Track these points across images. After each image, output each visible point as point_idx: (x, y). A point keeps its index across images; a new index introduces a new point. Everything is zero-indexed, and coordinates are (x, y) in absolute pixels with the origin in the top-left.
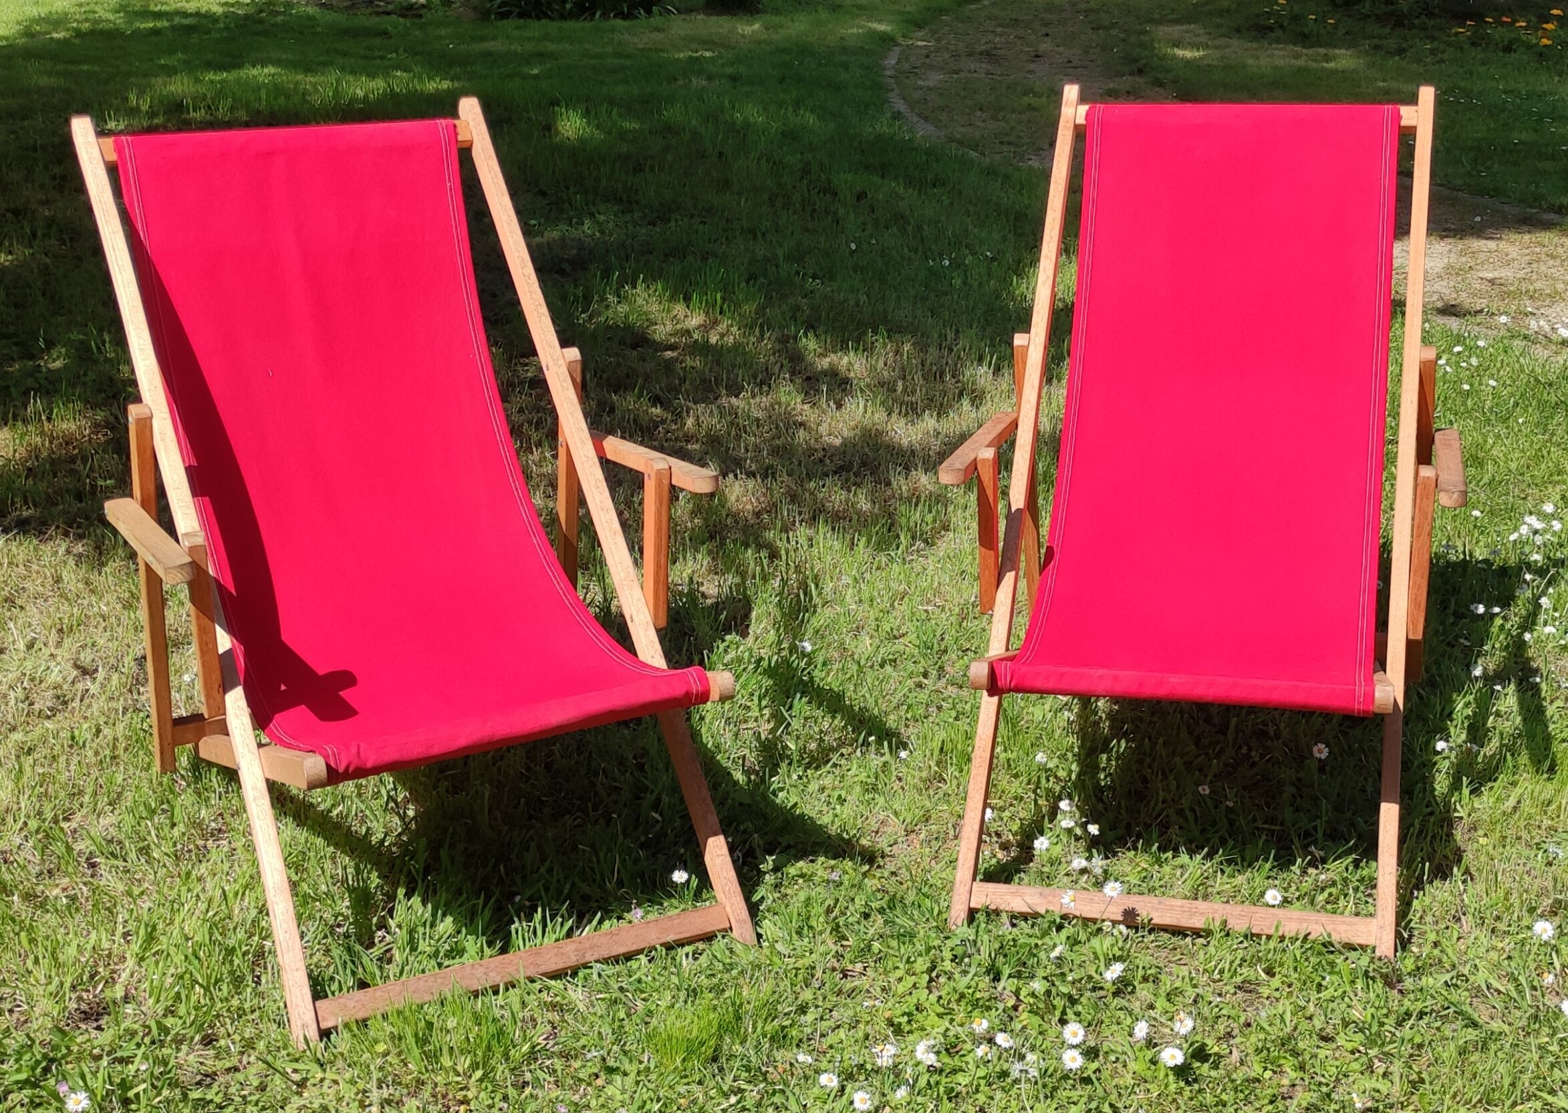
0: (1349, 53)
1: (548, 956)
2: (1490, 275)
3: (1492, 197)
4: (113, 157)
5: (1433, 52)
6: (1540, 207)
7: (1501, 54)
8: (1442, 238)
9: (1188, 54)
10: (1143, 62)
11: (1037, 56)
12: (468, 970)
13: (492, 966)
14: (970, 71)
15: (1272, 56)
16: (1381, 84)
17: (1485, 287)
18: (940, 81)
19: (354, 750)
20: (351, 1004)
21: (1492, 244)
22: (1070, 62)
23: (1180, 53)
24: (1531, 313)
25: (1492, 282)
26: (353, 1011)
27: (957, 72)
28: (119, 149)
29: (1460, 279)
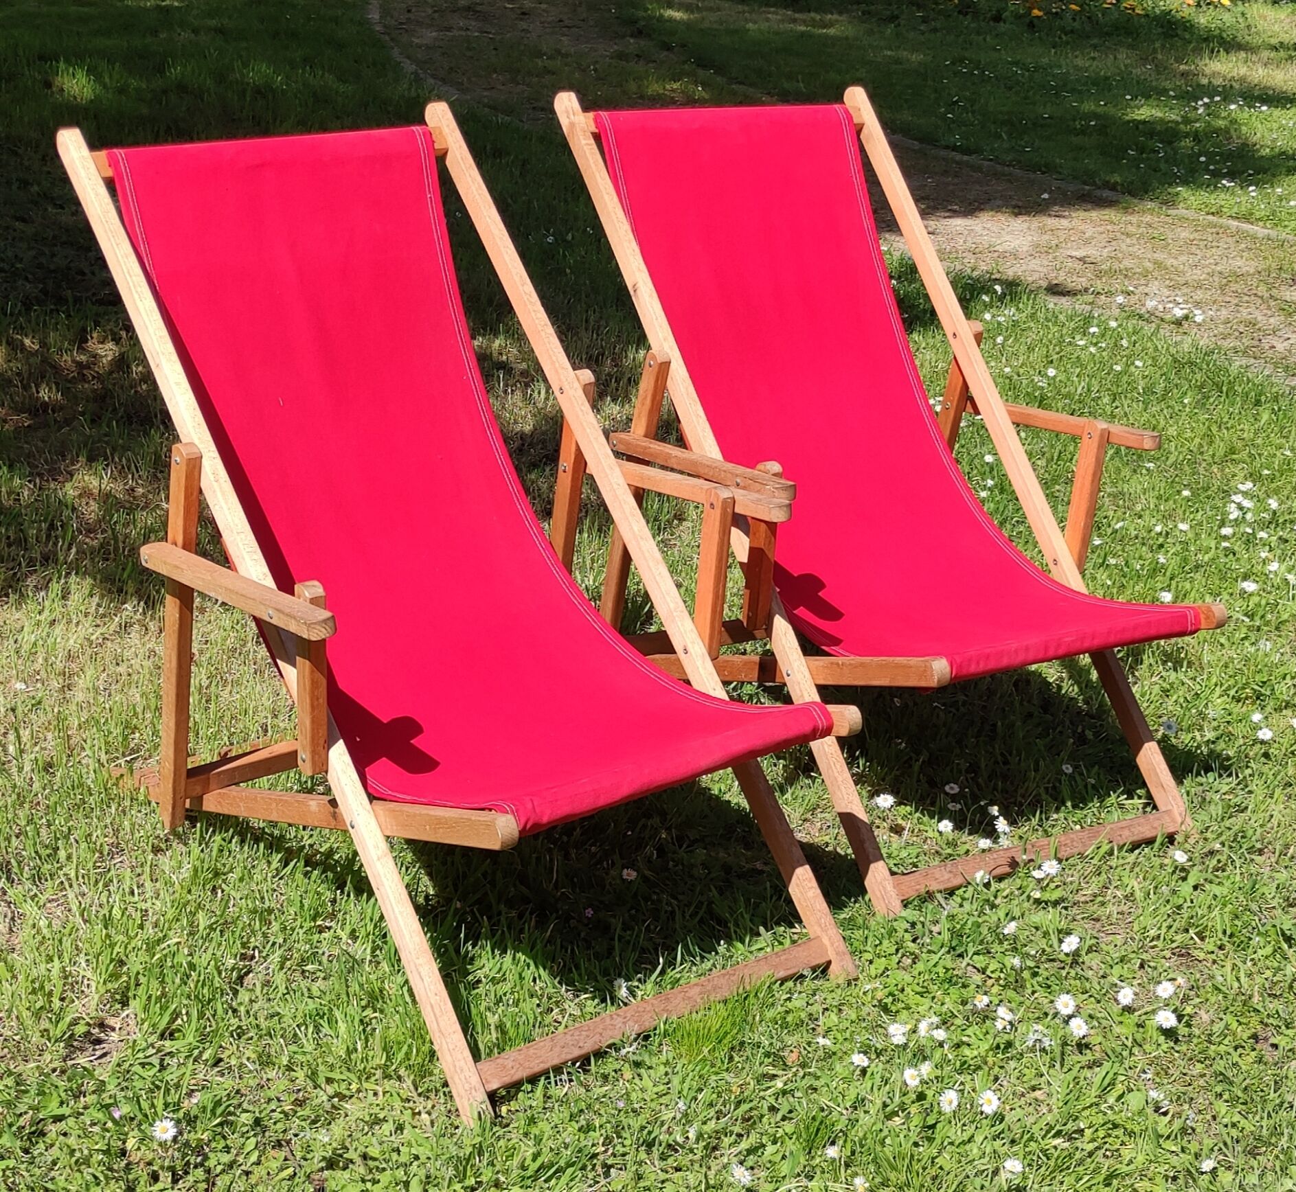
0: (844, 17)
1: (677, 1001)
2: (1078, 254)
3: (1043, 173)
4: (109, 173)
5: (925, 20)
6: (1094, 184)
7: (992, 23)
8: (1016, 215)
9: (677, 15)
10: (643, 23)
11: (524, 14)
12: (608, 1021)
13: (629, 1015)
14: (461, 29)
15: (768, 20)
16: (889, 53)
17: (1078, 266)
18: (435, 39)
19: (529, 806)
20: (509, 1063)
21: (1064, 223)
22: (561, 21)
23: (670, 13)
24: (1132, 292)
25: (1082, 259)
26: (513, 1072)
27: (449, 29)
28: (113, 163)
29: (1050, 257)
